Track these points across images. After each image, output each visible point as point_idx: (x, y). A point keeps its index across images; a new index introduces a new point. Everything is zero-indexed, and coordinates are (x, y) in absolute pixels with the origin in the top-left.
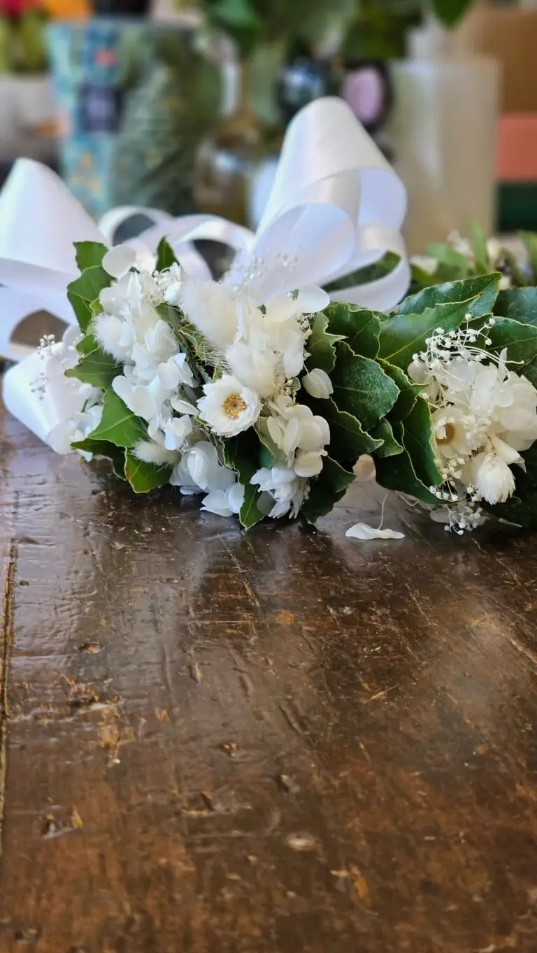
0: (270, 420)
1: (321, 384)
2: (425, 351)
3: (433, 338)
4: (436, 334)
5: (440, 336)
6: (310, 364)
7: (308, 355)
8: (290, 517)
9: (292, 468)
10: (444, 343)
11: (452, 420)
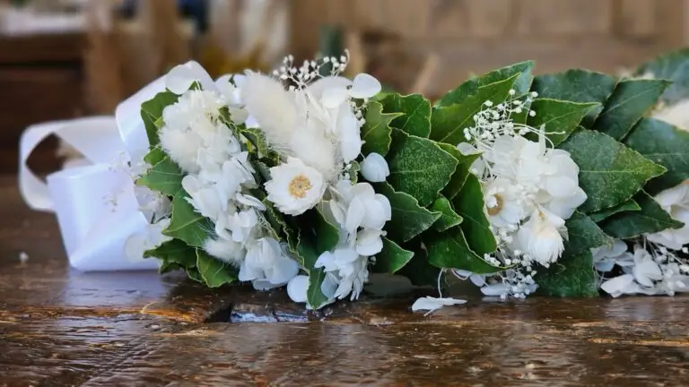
0: (332, 202)
1: (377, 167)
2: (474, 126)
3: (480, 113)
4: (485, 108)
5: (488, 110)
6: (366, 151)
7: (364, 142)
8: (352, 299)
9: (355, 248)
10: (492, 115)
11: (501, 190)
